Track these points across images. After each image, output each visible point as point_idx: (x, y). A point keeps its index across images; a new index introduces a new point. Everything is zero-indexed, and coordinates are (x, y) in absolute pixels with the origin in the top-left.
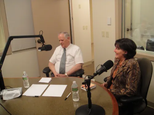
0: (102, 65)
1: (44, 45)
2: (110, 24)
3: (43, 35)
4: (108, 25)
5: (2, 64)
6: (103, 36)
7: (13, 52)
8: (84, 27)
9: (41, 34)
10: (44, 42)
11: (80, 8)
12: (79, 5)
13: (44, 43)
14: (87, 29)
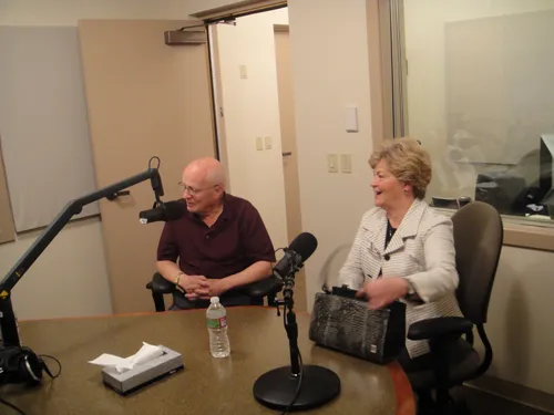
0: (285, 250)
1: (161, 202)
2: (354, 128)
3: (160, 171)
4: (349, 131)
5: (22, 275)
6: (333, 170)
7: (19, 233)
8: (259, 140)
9: (154, 166)
10: (162, 194)
11: (244, 77)
12: (243, 68)
13: (161, 198)
14: (269, 147)
